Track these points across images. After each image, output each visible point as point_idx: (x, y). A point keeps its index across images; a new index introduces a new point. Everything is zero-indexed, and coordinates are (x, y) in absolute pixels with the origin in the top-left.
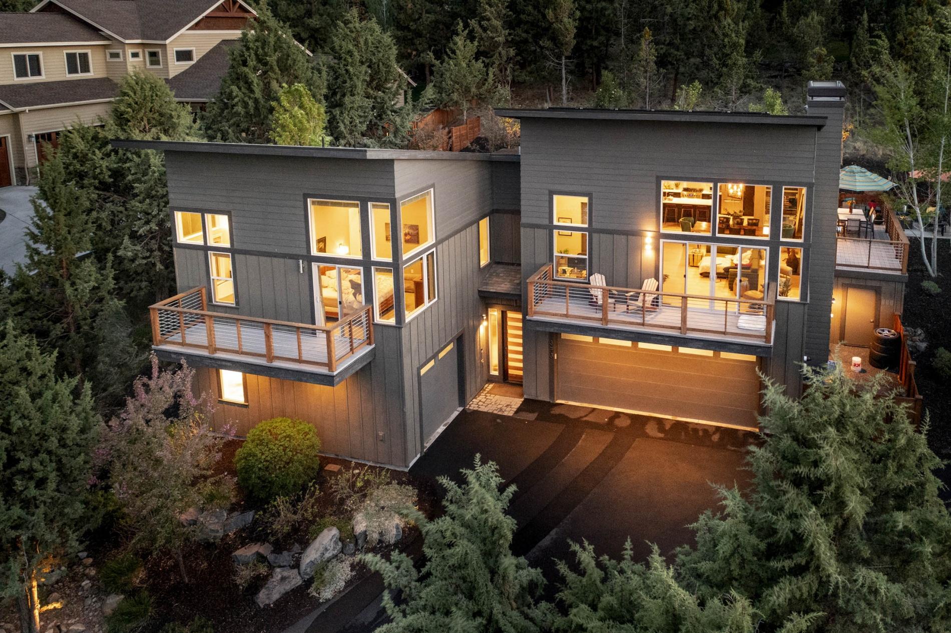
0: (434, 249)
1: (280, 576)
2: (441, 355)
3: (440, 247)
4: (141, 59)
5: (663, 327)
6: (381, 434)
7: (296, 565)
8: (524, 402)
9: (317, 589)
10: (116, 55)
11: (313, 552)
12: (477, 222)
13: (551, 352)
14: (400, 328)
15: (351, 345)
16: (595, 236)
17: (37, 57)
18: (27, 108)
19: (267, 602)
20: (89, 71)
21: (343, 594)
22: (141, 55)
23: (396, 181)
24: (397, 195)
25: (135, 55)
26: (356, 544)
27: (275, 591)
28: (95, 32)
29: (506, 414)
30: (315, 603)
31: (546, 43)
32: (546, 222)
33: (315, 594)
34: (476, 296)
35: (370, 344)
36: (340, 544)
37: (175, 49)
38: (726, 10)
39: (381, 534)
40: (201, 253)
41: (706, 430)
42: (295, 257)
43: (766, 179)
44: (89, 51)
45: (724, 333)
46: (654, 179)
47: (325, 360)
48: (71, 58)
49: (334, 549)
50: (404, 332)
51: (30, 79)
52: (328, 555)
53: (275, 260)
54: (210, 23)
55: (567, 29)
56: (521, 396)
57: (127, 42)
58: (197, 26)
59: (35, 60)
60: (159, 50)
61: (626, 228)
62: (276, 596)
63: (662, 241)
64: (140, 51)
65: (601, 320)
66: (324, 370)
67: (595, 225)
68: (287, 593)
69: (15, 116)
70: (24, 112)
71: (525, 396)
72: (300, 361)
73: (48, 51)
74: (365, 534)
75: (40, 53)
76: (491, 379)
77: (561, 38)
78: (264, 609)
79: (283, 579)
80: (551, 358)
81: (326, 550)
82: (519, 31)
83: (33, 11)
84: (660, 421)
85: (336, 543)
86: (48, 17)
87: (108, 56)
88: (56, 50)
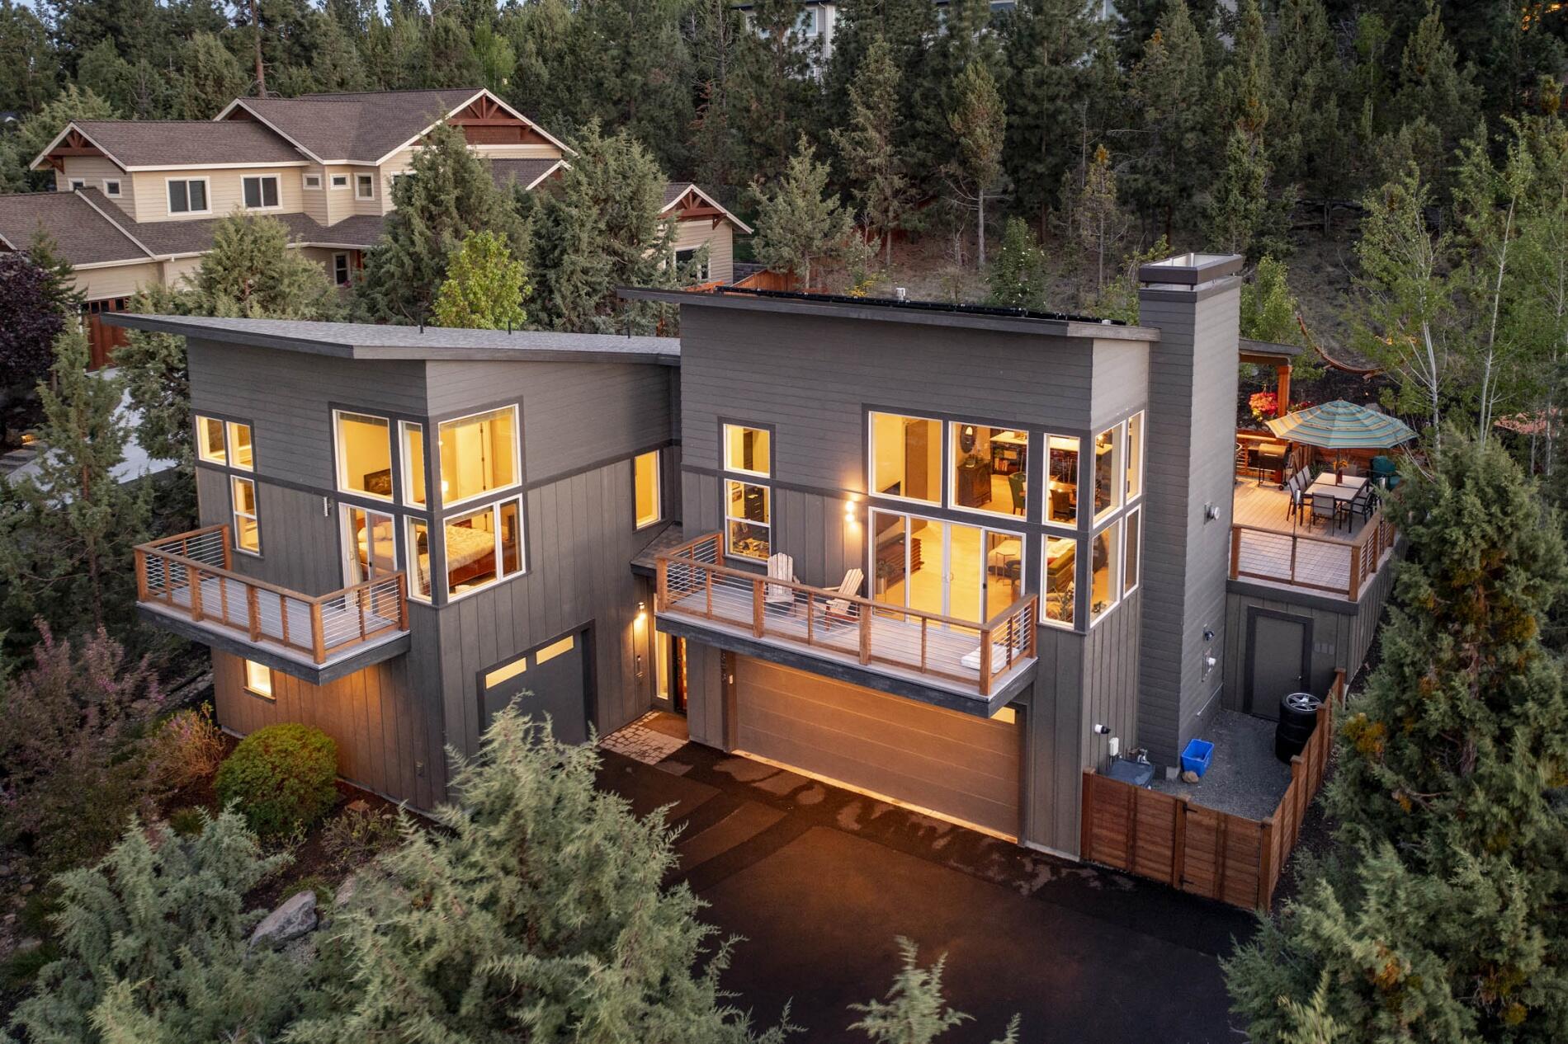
0: (520, 496)
2: (543, 656)
3: (533, 493)
4: (348, 186)
6: (419, 765)
8: (685, 747)
10: (314, 182)
11: (274, 921)
12: (631, 457)
13: (724, 672)
14: (437, 610)
15: (362, 628)
16: (779, 492)
17: (203, 183)
18: (173, 256)
20: (276, 203)
22: (348, 181)
23: (430, 393)
24: (431, 413)
25: (339, 181)
28: (290, 150)
29: (647, 761)
31: (950, 167)
32: (716, 465)
34: (626, 571)
35: (401, 629)
36: (314, 917)
37: (390, 173)
40: (224, 476)
42: (320, 492)
43: (1020, 418)
44: (277, 176)
45: (921, 670)
46: (858, 409)
47: (308, 644)
48: (251, 184)
49: (301, 924)
50: (448, 615)
51: (191, 215)
52: (290, 930)
53: (301, 494)
56: (686, 737)
57: (326, 162)
59: (200, 188)
60: (371, 175)
61: (818, 484)
63: (871, 509)
64: (347, 175)
66: (305, 659)
67: (779, 477)
69: (160, 264)
70: (168, 260)
71: (692, 738)
72: (285, 644)
73: (218, 175)
75: (206, 178)
76: (656, 705)
80: (725, 683)
81: (289, 922)
83: (220, 117)
84: (869, 803)
85: (307, 914)
87: (305, 182)
88: (229, 175)
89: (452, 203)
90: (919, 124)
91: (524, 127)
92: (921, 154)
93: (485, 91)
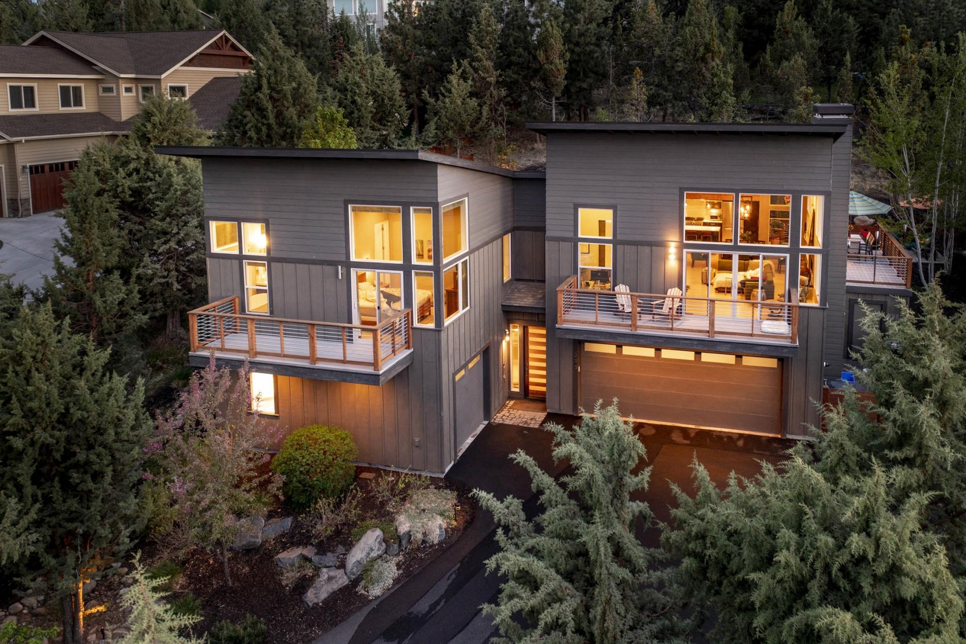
0: (467, 258)
1: (326, 576)
2: (471, 365)
3: (472, 255)
4: (134, 94)
5: (692, 331)
6: (417, 440)
7: (342, 566)
8: (548, 416)
9: (365, 588)
10: (110, 90)
11: (359, 552)
12: (501, 236)
13: (575, 364)
14: (439, 331)
15: (393, 347)
16: (619, 247)
17: (32, 88)
18: (23, 139)
19: (316, 601)
20: (81, 105)
21: (392, 591)
22: (134, 90)
23: (439, 185)
24: (440, 200)
25: (128, 90)
26: (400, 545)
27: (323, 590)
28: (89, 66)
29: (531, 426)
30: (364, 600)
31: (536, 84)
32: (571, 235)
33: (363, 592)
34: (500, 311)
35: (408, 348)
36: (384, 544)
37: (169, 84)
38: (713, 52)
39: (425, 534)
40: (236, 263)
41: (730, 437)
42: (334, 264)
44: (82, 85)
45: (751, 335)
46: (677, 191)
47: (371, 360)
48: (65, 91)
49: (379, 549)
50: (443, 335)
51: (24, 111)
52: (374, 554)
53: (312, 267)
54: (203, 60)
55: (558, 70)
56: (544, 410)
57: (122, 76)
58: (190, 63)
59: (30, 91)
60: (154, 86)
61: (650, 239)
62: (323, 595)
63: (685, 251)
64: (133, 86)
65: (630, 326)
66: (369, 370)
67: (619, 237)
68: (334, 592)
69: (10, 146)
70: (20, 142)
71: (548, 410)
72: (344, 362)
73: (43, 83)
74: (409, 534)
75: (35, 85)
76: (511, 396)
77: (553, 79)
78: (313, 608)
79: (330, 579)
80: (575, 370)
81: (372, 550)
82: (510, 72)
83: (26, 44)
84: (684, 431)
85: (380, 543)
86: (40, 50)
87: (101, 90)
88: (50, 83)
89: (289, 93)
90: (513, 58)
91: (245, 58)
92: (515, 76)
93: (224, 32)
